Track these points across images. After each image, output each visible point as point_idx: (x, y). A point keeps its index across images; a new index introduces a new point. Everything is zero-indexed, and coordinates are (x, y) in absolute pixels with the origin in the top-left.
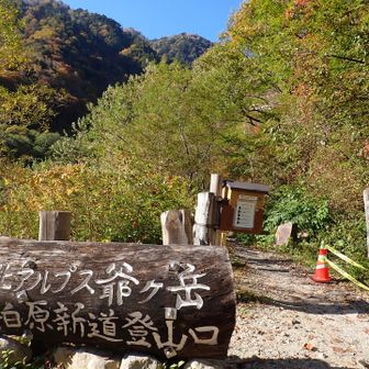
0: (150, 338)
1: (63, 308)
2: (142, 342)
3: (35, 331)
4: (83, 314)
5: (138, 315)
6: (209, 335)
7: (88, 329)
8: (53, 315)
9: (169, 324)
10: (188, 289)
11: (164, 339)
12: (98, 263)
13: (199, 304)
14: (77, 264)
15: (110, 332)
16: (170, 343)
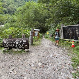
0: (21, 47)
1: (12, 44)
2: (20, 47)
3: (9, 47)
4: (14, 45)
5: (19, 45)
6: (26, 46)
7: (15, 46)
8: (11, 45)
9: (23, 45)
10: (24, 42)
11: (22, 47)
12: (15, 40)
13: (25, 43)
14: (13, 40)
15: (17, 47)
16: (23, 47)
